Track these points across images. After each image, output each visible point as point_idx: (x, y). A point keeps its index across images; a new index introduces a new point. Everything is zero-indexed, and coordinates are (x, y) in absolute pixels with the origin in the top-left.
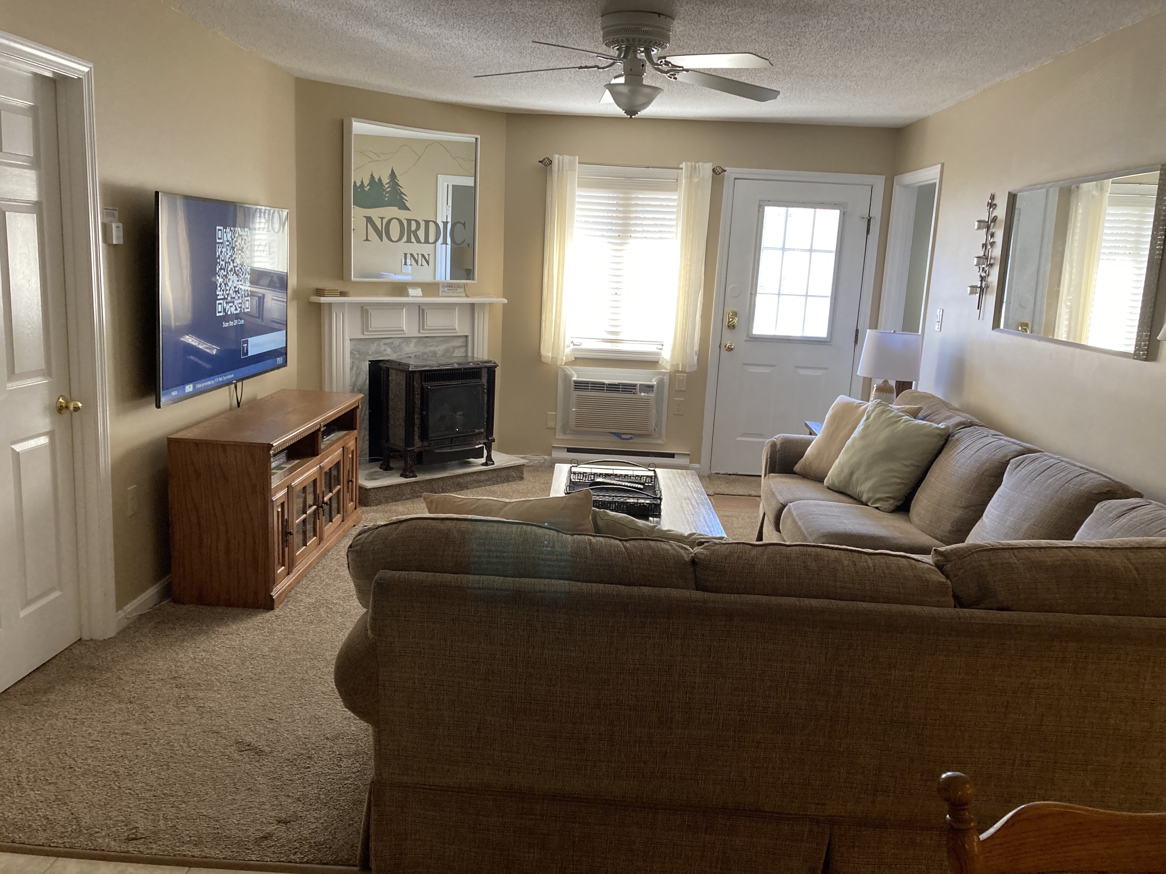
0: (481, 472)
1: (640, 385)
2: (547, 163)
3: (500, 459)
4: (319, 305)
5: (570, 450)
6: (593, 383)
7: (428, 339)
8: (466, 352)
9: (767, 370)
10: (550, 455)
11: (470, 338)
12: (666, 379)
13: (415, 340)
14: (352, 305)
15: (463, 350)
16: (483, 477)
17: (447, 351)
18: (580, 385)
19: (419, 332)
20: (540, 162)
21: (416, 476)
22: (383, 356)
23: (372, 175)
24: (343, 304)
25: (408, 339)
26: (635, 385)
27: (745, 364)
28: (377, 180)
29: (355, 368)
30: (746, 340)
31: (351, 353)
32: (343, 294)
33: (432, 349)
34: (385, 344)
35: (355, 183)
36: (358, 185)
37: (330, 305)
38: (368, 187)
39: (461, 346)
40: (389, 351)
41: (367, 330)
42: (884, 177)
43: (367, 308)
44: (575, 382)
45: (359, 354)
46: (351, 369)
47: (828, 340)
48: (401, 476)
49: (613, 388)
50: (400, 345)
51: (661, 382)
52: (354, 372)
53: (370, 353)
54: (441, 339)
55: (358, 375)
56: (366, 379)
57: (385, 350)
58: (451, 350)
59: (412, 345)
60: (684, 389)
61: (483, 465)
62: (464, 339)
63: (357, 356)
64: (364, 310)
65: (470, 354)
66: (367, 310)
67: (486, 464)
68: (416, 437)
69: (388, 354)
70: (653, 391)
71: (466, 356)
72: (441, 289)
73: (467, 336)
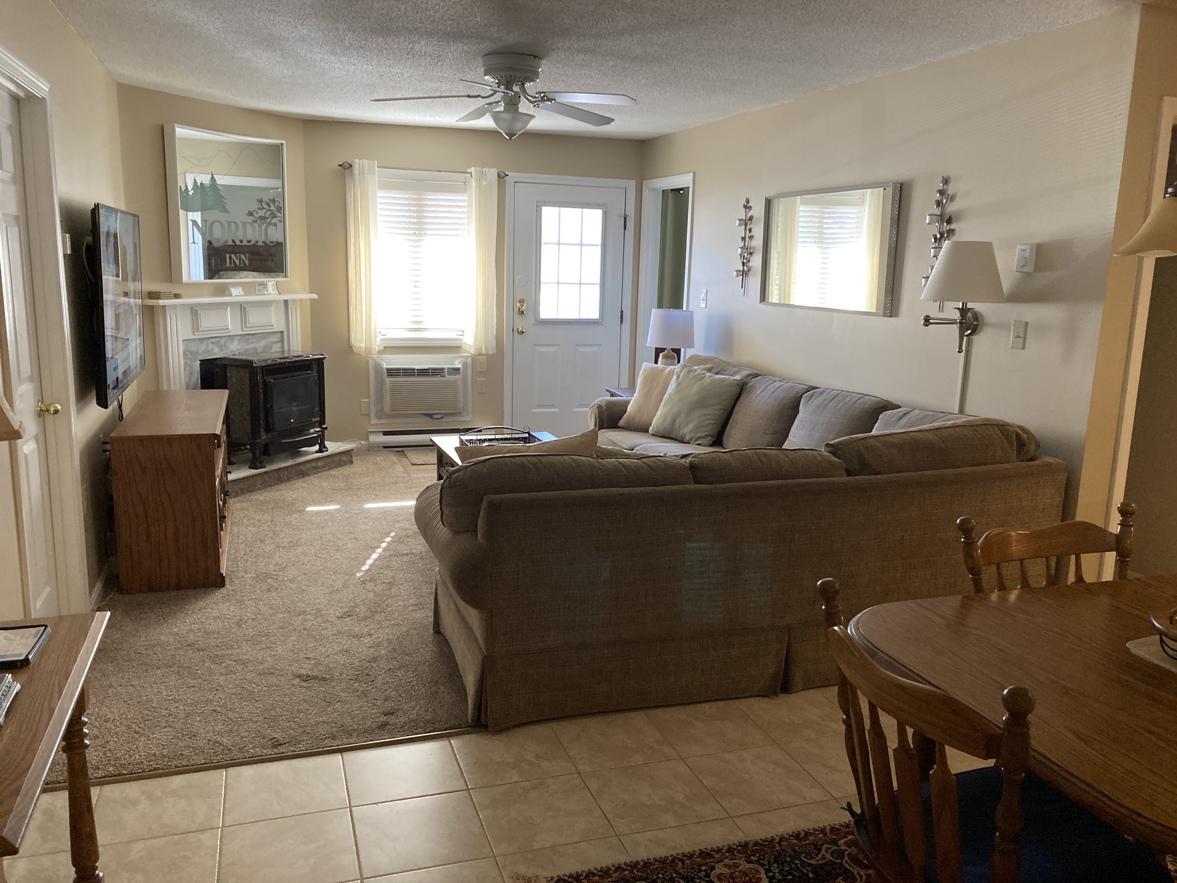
0: (319, 459)
1: (448, 368)
2: (347, 167)
3: (332, 447)
4: (152, 308)
5: (386, 433)
6: (404, 369)
7: (247, 337)
8: (283, 346)
9: (553, 349)
10: (368, 439)
11: (285, 333)
12: (469, 361)
13: (238, 338)
14: (183, 306)
15: (280, 345)
16: (320, 464)
17: (266, 346)
18: (392, 372)
19: (242, 330)
20: (339, 165)
21: (265, 467)
22: (211, 355)
23: (195, 180)
24: (174, 306)
25: (231, 337)
26: (443, 369)
27: (535, 345)
28: (199, 185)
29: (188, 368)
30: (534, 324)
31: (184, 353)
32: (177, 296)
33: (253, 345)
34: (212, 343)
35: (180, 187)
36: (183, 189)
37: (164, 307)
38: (192, 192)
39: (278, 342)
40: (216, 350)
41: (198, 331)
42: (634, 181)
43: (197, 308)
44: (388, 370)
45: (191, 355)
46: (185, 369)
47: (600, 321)
48: (250, 468)
49: (423, 372)
50: (225, 343)
51: (465, 365)
52: (187, 371)
53: (200, 353)
54: (261, 335)
55: (191, 374)
56: (198, 380)
57: (213, 349)
58: (269, 346)
59: (236, 343)
60: (485, 369)
61: (317, 452)
62: (280, 334)
63: (189, 356)
64: (194, 311)
65: (286, 348)
66: (196, 311)
67: (320, 451)
68: (262, 430)
69: (217, 353)
70: (459, 373)
71: (283, 352)
72: (257, 288)
73: (282, 332)
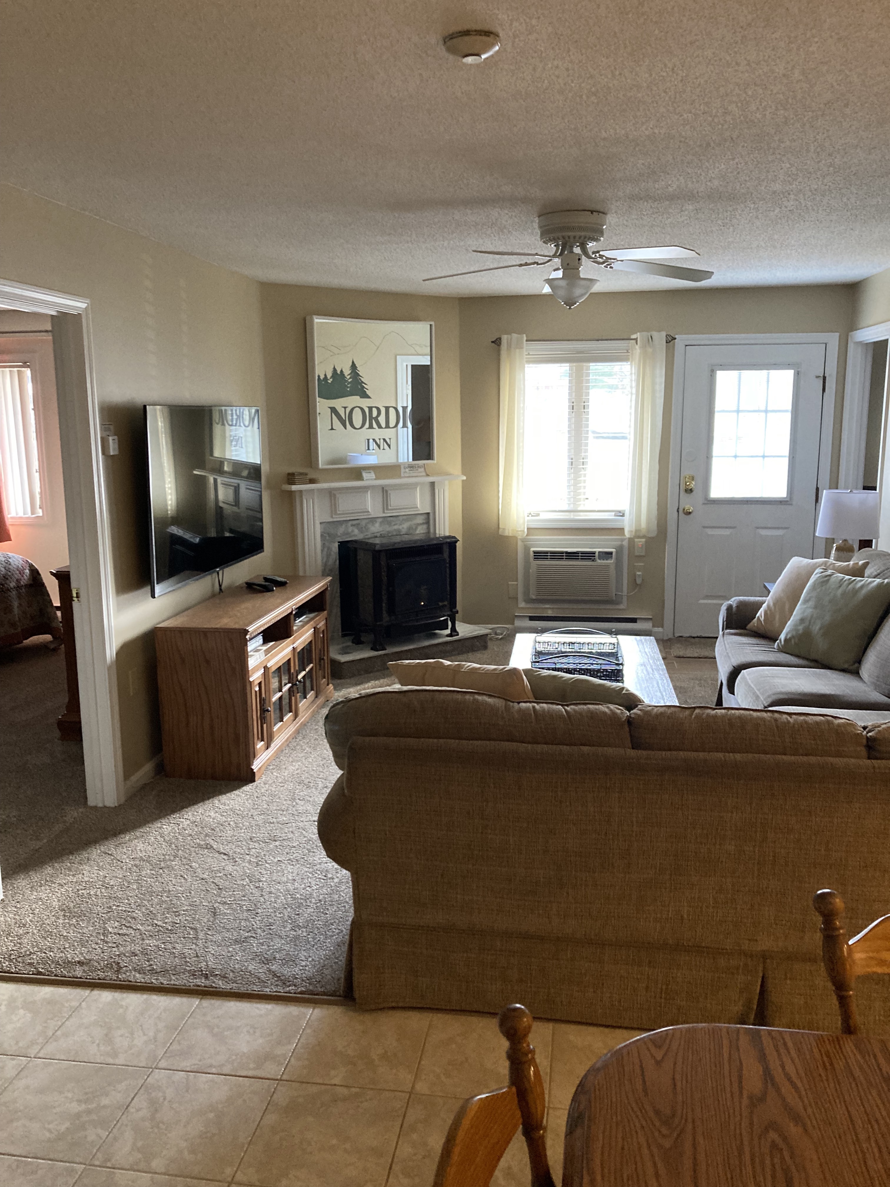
0: (447, 643)
1: (599, 552)
2: (497, 342)
3: (464, 630)
4: (291, 492)
5: (532, 618)
6: (552, 552)
7: (391, 518)
8: (428, 528)
9: (727, 532)
10: (513, 624)
11: (431, 515)
12: (625, 543)
13: (380, 520)
14: (320, 490)
15: (425, 526)
16: (448, 648)
17: (410, 528)
18: (539, 555)
19: (384, 512)
20: (492, 342)
21: (385, 650)
22: (350, 537)
23: (334, 368)
24: (312, 490)
25: (373, 520)
26: (594, 553)
27: (704, 527)
28: (339, 372)
29: (326, 549)
30: (704, 504)
31: (322, 536)
32: (312, 481)
33: (396, 527)
34: (352, 525)
35: (319, 376)
36: (322, 377)
37: (301, 491)
38: (331, 380)
39: (423, 524)
40: (356, 531)
41: (336, 514)
42: (837, 334)
43: (335, 492)
44: (535, 552)
45: (329, 536)
46: (322, 551)
47: (788, 499)
48: (372, 649)
49: (572, 556)
50: (366, 525)
51: (620, 549)
52: (325, 553)
53: (339, 534)
54: (405, 517)
55: (328, 555)
56: (336, 561)
57: (353, 531)
58: (414, 528)
59: (377, 525)
60: (643, 554)
61: (448, 636)
62: (426, 516)
63: (327, 538)
64: (332, 494)
65: (432, 530)
66: (335, 495)
67: (450, 635)
68: (384, 612)
69: (356, 535)
70: (612, 557)
71: (429, 532)
72: (403, 470)
73: (428, 514)
